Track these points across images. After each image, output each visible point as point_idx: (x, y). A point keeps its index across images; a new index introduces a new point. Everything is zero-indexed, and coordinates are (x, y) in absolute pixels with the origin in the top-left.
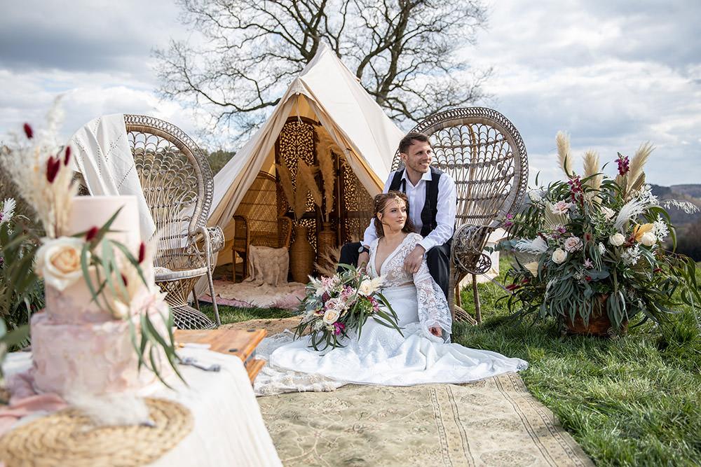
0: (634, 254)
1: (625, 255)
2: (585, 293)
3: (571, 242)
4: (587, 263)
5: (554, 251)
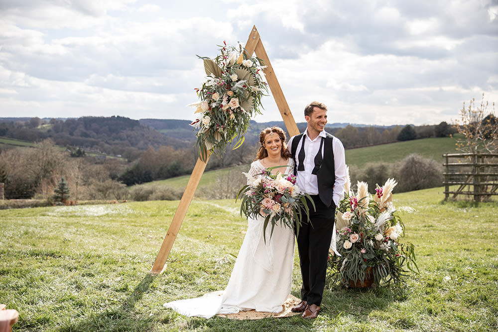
0: (387, 246)
1: (382, 246)
2: (362, 267)
3: (354, 237)
4: (363, 251)
5: (344, 242)
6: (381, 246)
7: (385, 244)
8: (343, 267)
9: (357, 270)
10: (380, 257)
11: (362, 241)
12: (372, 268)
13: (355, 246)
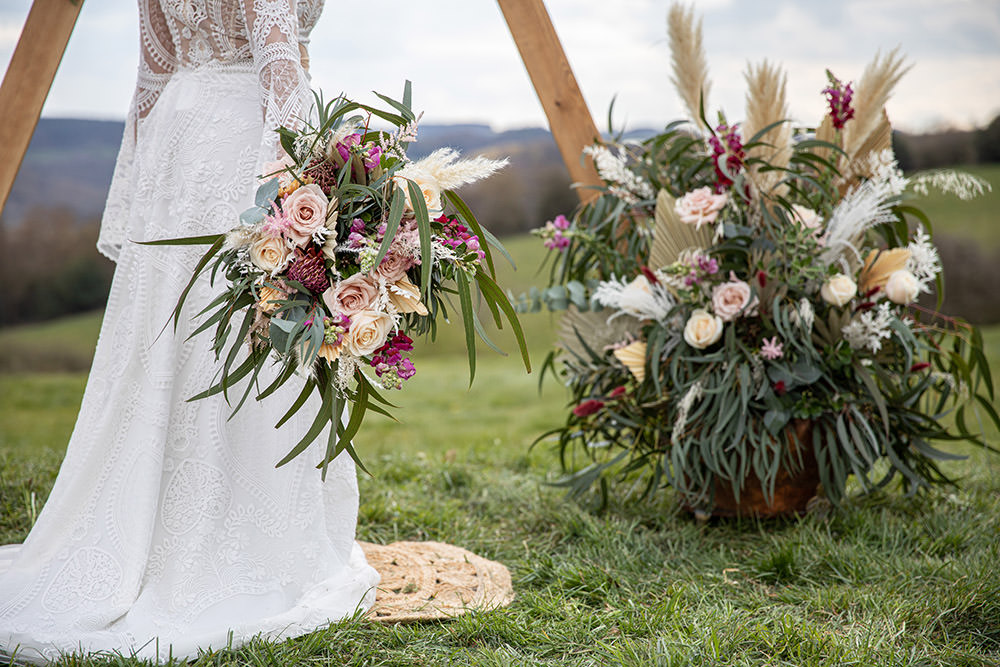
0: (874, 330)
1: (852, 328)
2: (768, 419)
3: (729, 295)
4: (772, 349)
5: (688, 316)
6: (847, 330)
7: (867, 318)
8: (682, 421)
9: (745, 435)
10: (844, 378)
11: (764, 308)
12: (812, 423)
13: (738, 335)
